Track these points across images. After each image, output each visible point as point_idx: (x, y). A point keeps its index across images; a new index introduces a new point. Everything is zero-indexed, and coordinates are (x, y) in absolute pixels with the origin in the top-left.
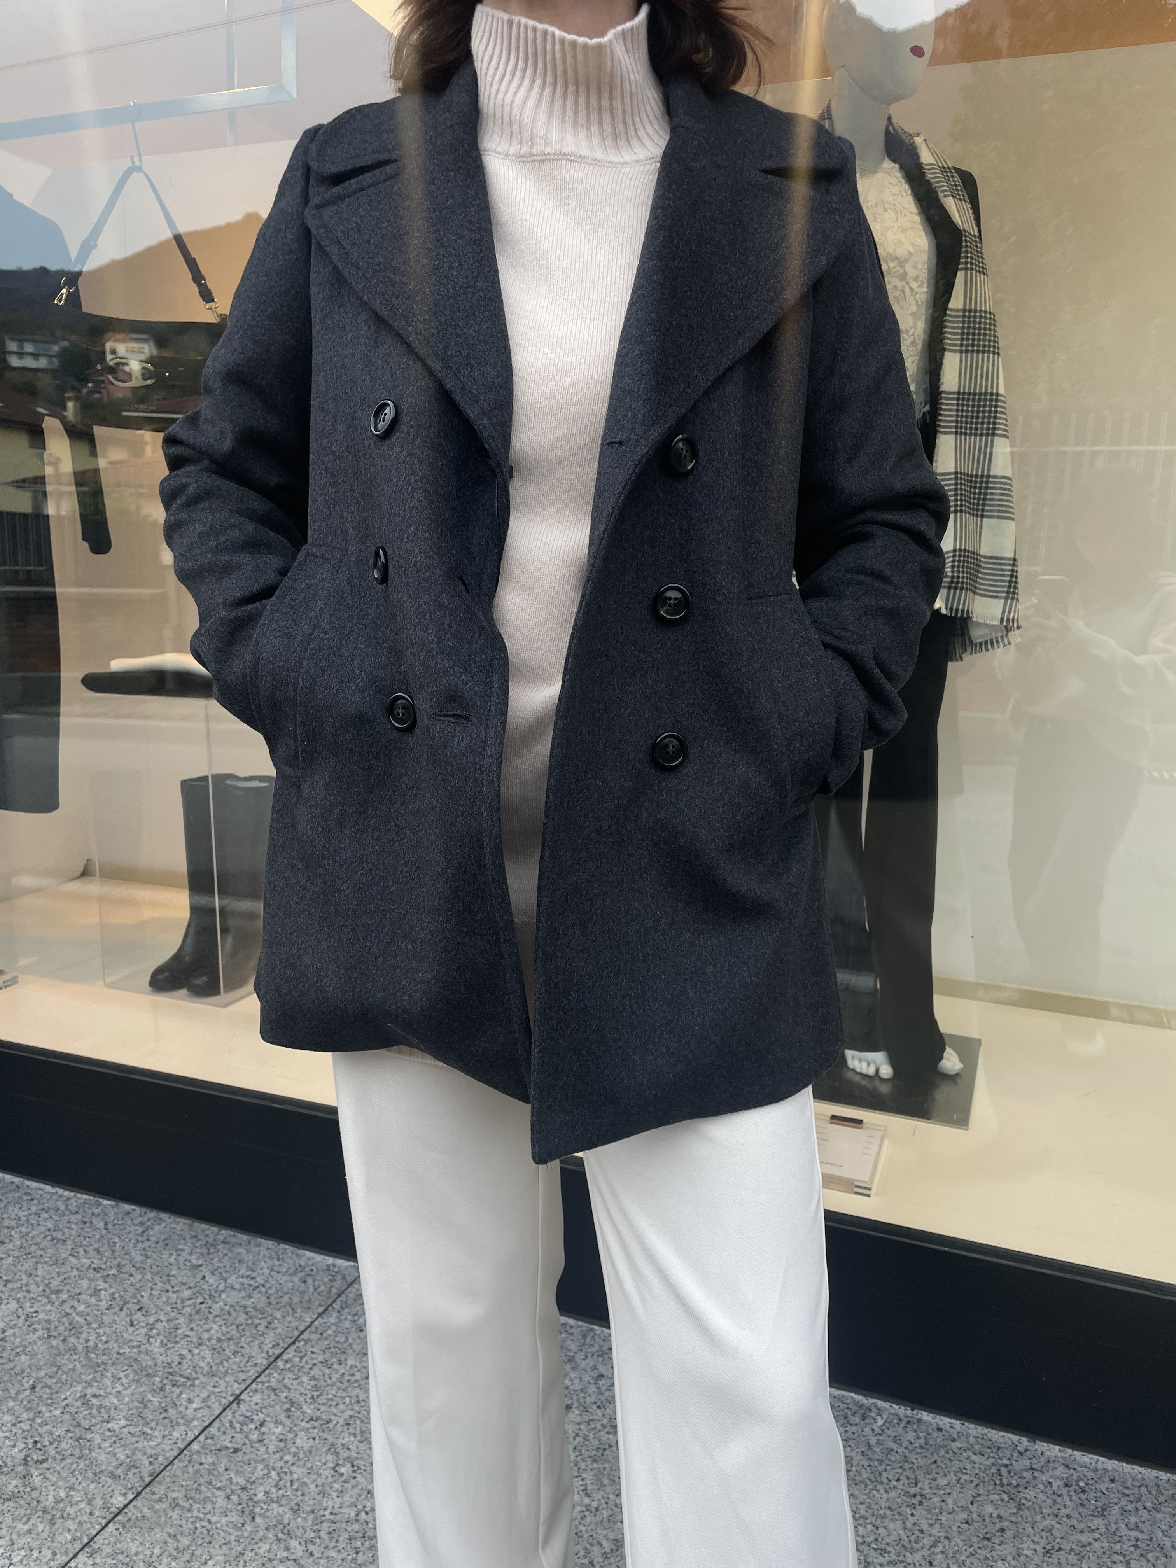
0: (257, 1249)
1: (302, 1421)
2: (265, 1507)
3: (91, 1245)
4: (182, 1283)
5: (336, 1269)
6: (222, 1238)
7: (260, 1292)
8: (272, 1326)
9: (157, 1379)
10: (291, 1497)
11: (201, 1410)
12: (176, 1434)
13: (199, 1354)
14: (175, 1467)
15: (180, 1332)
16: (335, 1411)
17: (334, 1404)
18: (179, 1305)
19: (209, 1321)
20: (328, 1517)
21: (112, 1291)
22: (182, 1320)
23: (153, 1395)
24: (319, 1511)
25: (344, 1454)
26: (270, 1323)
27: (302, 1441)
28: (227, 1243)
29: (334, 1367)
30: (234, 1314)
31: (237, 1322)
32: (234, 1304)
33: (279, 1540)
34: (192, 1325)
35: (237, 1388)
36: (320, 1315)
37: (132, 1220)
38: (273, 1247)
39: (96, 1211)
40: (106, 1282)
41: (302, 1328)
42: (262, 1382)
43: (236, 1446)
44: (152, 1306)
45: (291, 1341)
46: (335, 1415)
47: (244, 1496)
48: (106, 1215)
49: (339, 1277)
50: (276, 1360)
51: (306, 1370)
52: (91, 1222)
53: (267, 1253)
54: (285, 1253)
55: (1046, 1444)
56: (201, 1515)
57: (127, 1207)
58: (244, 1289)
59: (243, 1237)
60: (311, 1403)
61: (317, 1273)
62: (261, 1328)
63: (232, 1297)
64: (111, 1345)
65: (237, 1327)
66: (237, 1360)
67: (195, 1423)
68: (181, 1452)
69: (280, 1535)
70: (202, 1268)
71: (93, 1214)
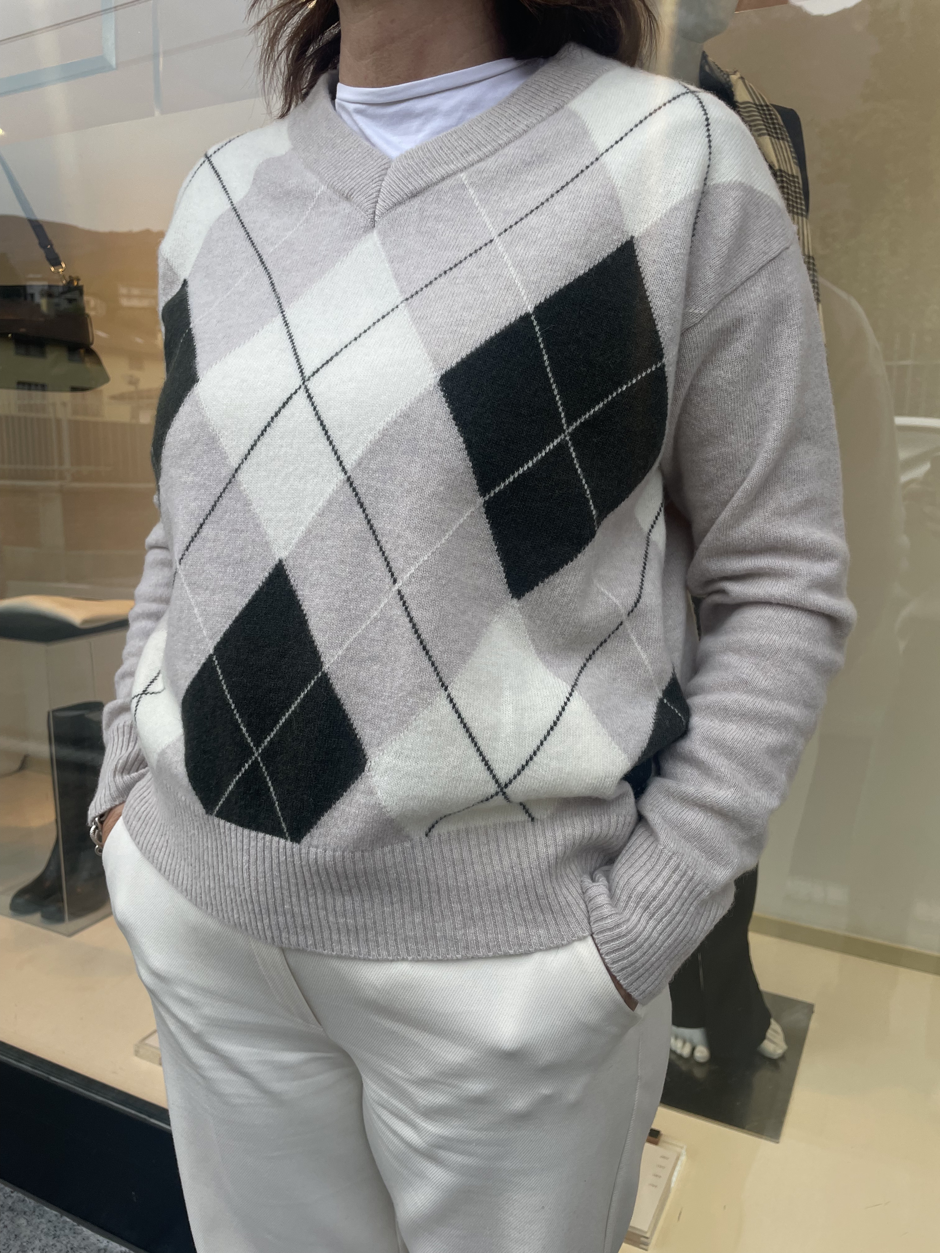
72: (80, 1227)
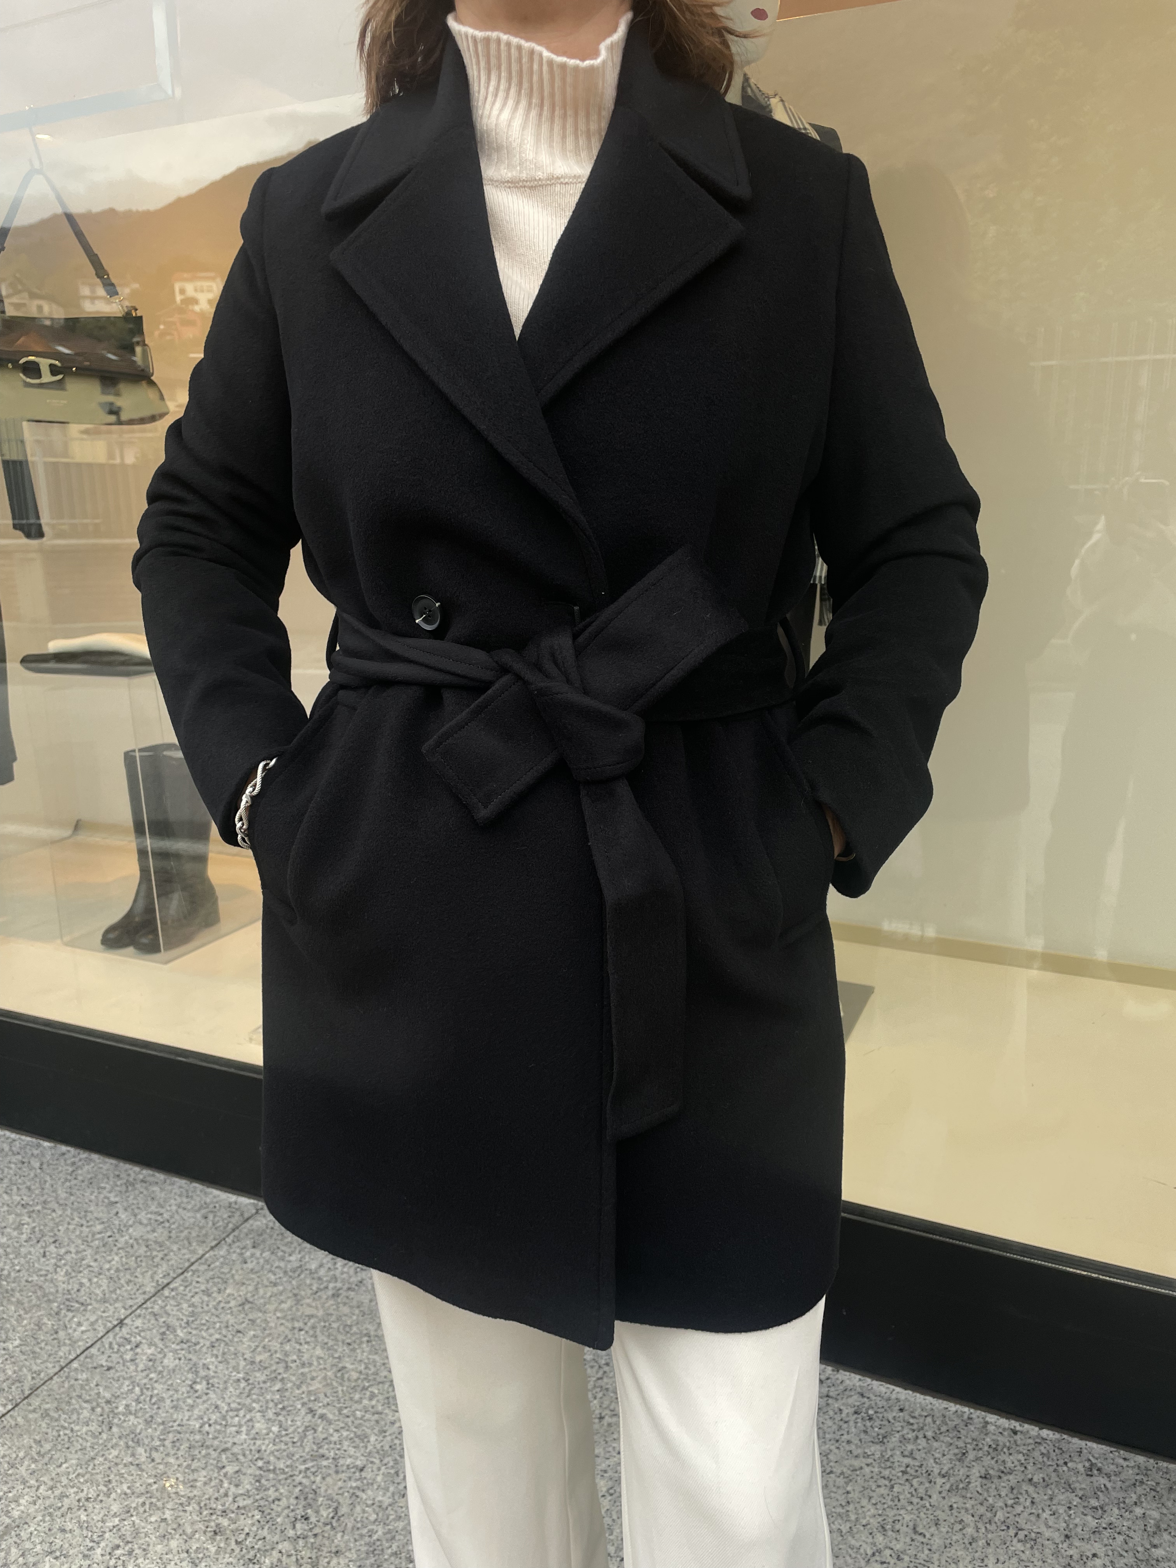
0: (170, 1188)
1: (173, 1343)
2: (123, 1418)
3: (24, 1183)
4: (97, 1219)
5: (237, 1207)
6: (141, 1177)
7: (164, 1227)
8: (168, 1258)
9: (56, 1304)
10: (148, 1410)
11: (88, 1333)
12: (61, 1354)
13: (97, 1282)
14: (54, 1382)
15: (84, 1262)
16: (204, 1334)
17: (205, 1328)
18: (89, 1239)
19: (113, 1253)
20: (175, 1428)
21: (34, 1225)
22: (89, 1252)
23: (49, 1320)
24: (169, 1422)
25: (202, 1373)
26: (166, 1255)
27: (169, 1361)
28: (145, 1182)
29: (214, 1295)
30: (136, 1246)
31: (137, 1254)
32: (138, 1237)
33: (128, 1447)
34: (97, 1257)
35: (123, 1313)
36: (212, 1248)
37: (65, 1160)
38: (185, 1186)
39: (36, 1152)
40: (30, 1217)
41: (193, 1260)
42: (146, 1308)
43: (110, 1364)
44: (66, 1239)
45: (180, 1271)
46: (203, 1338)
47: (107, 1409)
48: (43, 1155)
49: (238, 1213)
50: (163, 1288)
51: (188, 1298)
52: (29, 1163)
53: (178, 1192)
54: (194, 1191)
55: (848, 1374)
56: (66, 1425)
57: (64, 1148)
58: (150, 1224)
59: (160, 1176)
60: (185, 1328)
61: (219, 1210)
62: (157, 1260)
63: (137, 1232)
64: (21, 1274)
65: (136, 1258)
66: (129, 1288)
67: (80, 1343)
68: (62, 1368)
69: (130, 1443)
70: (118, 1205)
71: (32, 1155)
72: (210, 1190)
